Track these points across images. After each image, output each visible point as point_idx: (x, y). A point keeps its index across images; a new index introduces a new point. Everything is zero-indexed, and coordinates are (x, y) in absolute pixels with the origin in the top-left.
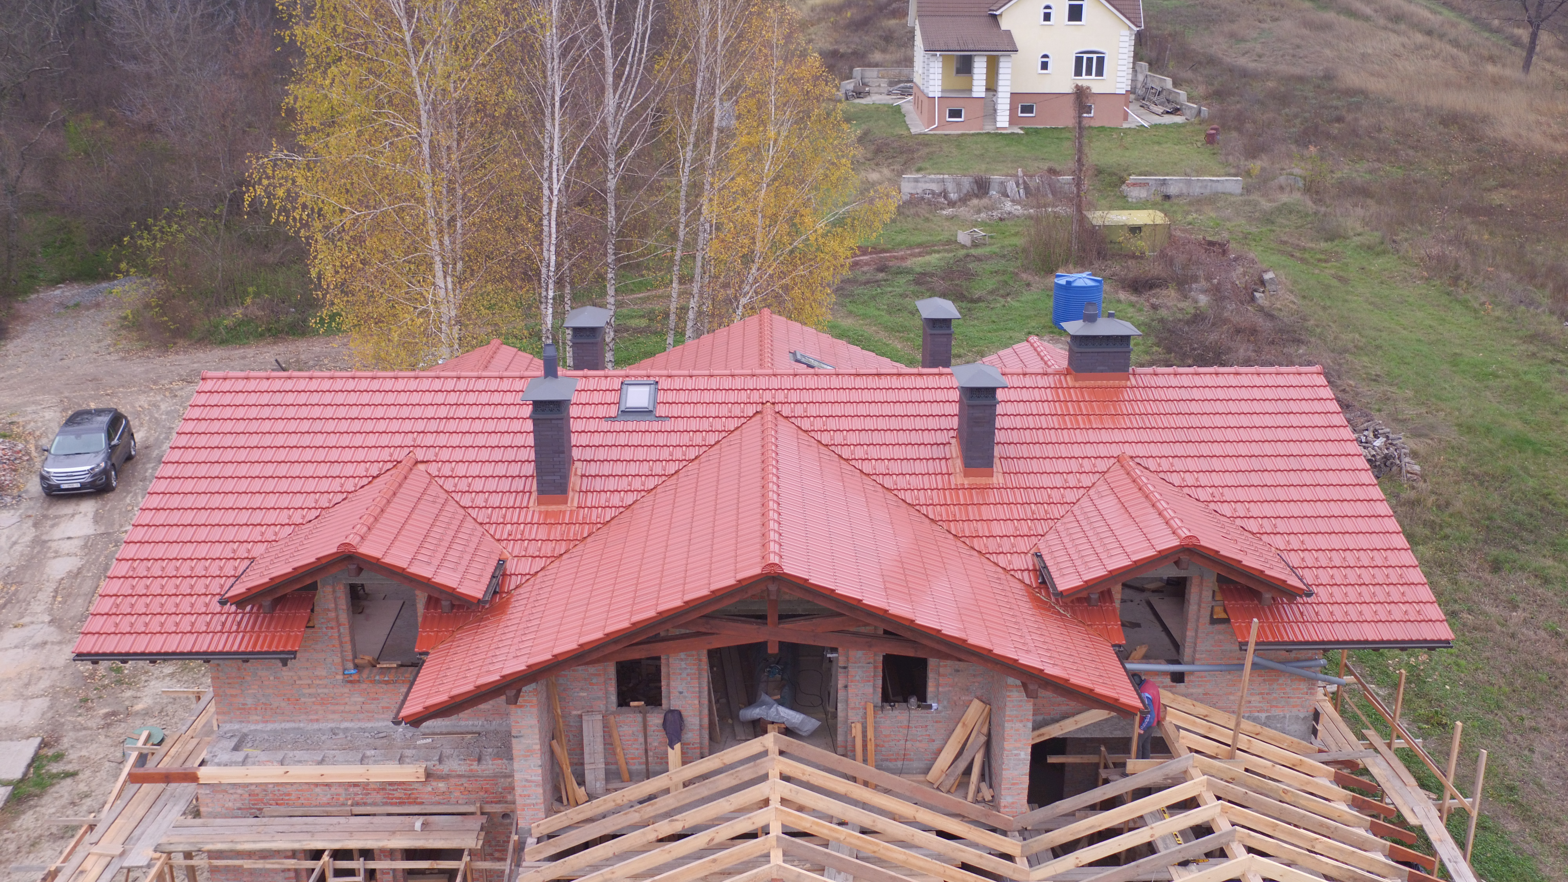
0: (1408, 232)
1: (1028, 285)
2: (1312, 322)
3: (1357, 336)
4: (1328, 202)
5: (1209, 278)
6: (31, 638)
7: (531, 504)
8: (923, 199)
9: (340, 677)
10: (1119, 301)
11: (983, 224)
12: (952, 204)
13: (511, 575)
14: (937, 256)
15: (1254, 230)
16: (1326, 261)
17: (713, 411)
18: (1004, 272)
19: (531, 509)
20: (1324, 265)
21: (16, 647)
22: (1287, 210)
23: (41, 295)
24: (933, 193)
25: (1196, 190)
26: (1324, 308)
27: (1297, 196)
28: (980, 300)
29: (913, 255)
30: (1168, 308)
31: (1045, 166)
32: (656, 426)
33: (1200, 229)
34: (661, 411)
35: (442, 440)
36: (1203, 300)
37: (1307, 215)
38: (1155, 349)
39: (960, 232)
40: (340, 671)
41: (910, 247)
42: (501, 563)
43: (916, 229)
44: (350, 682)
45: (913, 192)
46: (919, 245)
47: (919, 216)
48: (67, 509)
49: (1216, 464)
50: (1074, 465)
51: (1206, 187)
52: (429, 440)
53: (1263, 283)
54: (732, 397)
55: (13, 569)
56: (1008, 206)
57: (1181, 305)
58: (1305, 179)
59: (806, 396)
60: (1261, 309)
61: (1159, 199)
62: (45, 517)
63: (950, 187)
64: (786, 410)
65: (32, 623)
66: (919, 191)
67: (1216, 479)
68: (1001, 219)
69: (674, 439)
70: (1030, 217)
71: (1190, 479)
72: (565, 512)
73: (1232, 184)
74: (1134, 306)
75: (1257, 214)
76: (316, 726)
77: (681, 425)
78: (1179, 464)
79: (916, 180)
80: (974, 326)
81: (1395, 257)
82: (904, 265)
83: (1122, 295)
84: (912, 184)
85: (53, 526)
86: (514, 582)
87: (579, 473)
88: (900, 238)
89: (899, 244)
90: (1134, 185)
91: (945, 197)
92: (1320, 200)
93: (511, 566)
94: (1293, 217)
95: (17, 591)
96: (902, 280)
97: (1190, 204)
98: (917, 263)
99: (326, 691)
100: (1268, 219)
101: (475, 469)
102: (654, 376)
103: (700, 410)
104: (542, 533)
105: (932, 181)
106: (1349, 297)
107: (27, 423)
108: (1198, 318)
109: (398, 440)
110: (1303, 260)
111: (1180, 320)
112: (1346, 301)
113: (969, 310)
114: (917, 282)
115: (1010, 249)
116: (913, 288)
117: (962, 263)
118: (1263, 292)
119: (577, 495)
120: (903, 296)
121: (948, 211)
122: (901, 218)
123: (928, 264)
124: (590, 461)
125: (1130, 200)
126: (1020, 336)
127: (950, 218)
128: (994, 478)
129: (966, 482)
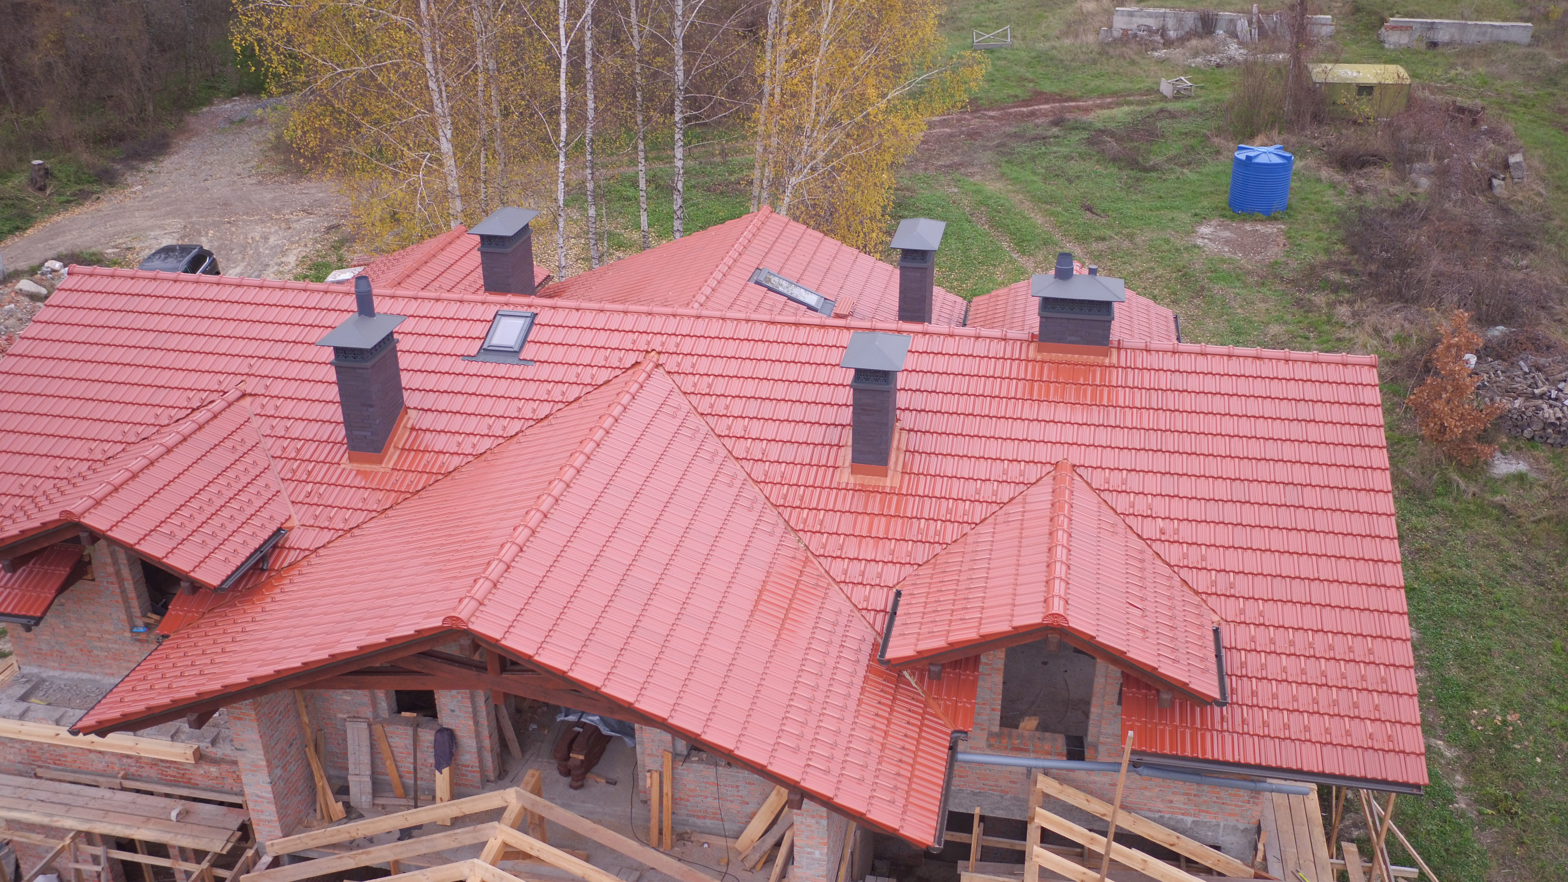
1: (1218, 152)
2: (1556, 222)
5: (1439, 158)
7: (343, 460)
8: (1135, 35)
9: (128, 634)
10: (1319, 180)
11: (1198, 70)
12: (1168, 43)
13: (290, 548)
14: (1126, 108)
15: (1530, 92)
17: (586, 356)
18: (1195, 134)
19: (342, 466)
23: (213, 108)
24: (1149, 29)
25: (1472, 37)
28: (1153, 169)
29: (1100, 107)
30: (1376, 192)
32: (516, 371)
34: (529, 352)
35: (280, 369)
36: (1425, 183)
38: (1339, 246)
39: (1164, 80)
40: (128, 628)
41: (1102, 96)
42: (279, 534)
43: (1116, 73)
44: (139, 640)
45: (1125, 27)
46: (1114, 94)
47: (1125, 58)
49: (1185, 487)
50: (995, 470)
51: (1484, 34)
52: (267, 368)
53: (1506, 166)
54: (614, 340)
57: (1395, 189)
59: (700, 346)
60: (1496, 201)
61: (1423, 46)
63: (1170, 23)
64: (671, 363)
66: (1134, 26)
68: (1218, 66)
69: (530, 390)
70: (1253, 65)
71: (1140, 504)
72: (377, 473)
73: (1519, 30)
74: (1335, 188)
75: (1539, 72)
77: (544, 372)
78: (1133, 482)
79: (1131, 14)
80: (1135, 201)
82: (1085, 118)
83: (1325, 173)
84: (1126, 19)
87: (409, 426)
88: (1095, 83)
89: (1091, 92)
90: (1394, 28)
91: (1162, 36)
93: (292, 538)
96: (1075, 137)
97: (1458, 55)
98: (1099, 117)
99: (116, 646)
100: (1551, 79)
101: (301, 409)
102: (536, 307)
103: (572, 355)
104: (344, 496)
105: (1150, 15)
108: (1406, 209)
109: (234, 365)
111: (1383, 211)
113: (1138, 180)
114: (1090, 142)
115: (1213, 104)
116: (1083, 148)
117: (1151, 120)
118: (1504, 179)
119: (398, 452)
120: (1068, 158)
121: (1161, 53)
122: (1103, 59)
123: (1113, 119)
124: (426, 411)
125: (1387, 46)
126: (1184, 217)
127: (1161, 61)
128: (888, 479)
129: (852, 480)
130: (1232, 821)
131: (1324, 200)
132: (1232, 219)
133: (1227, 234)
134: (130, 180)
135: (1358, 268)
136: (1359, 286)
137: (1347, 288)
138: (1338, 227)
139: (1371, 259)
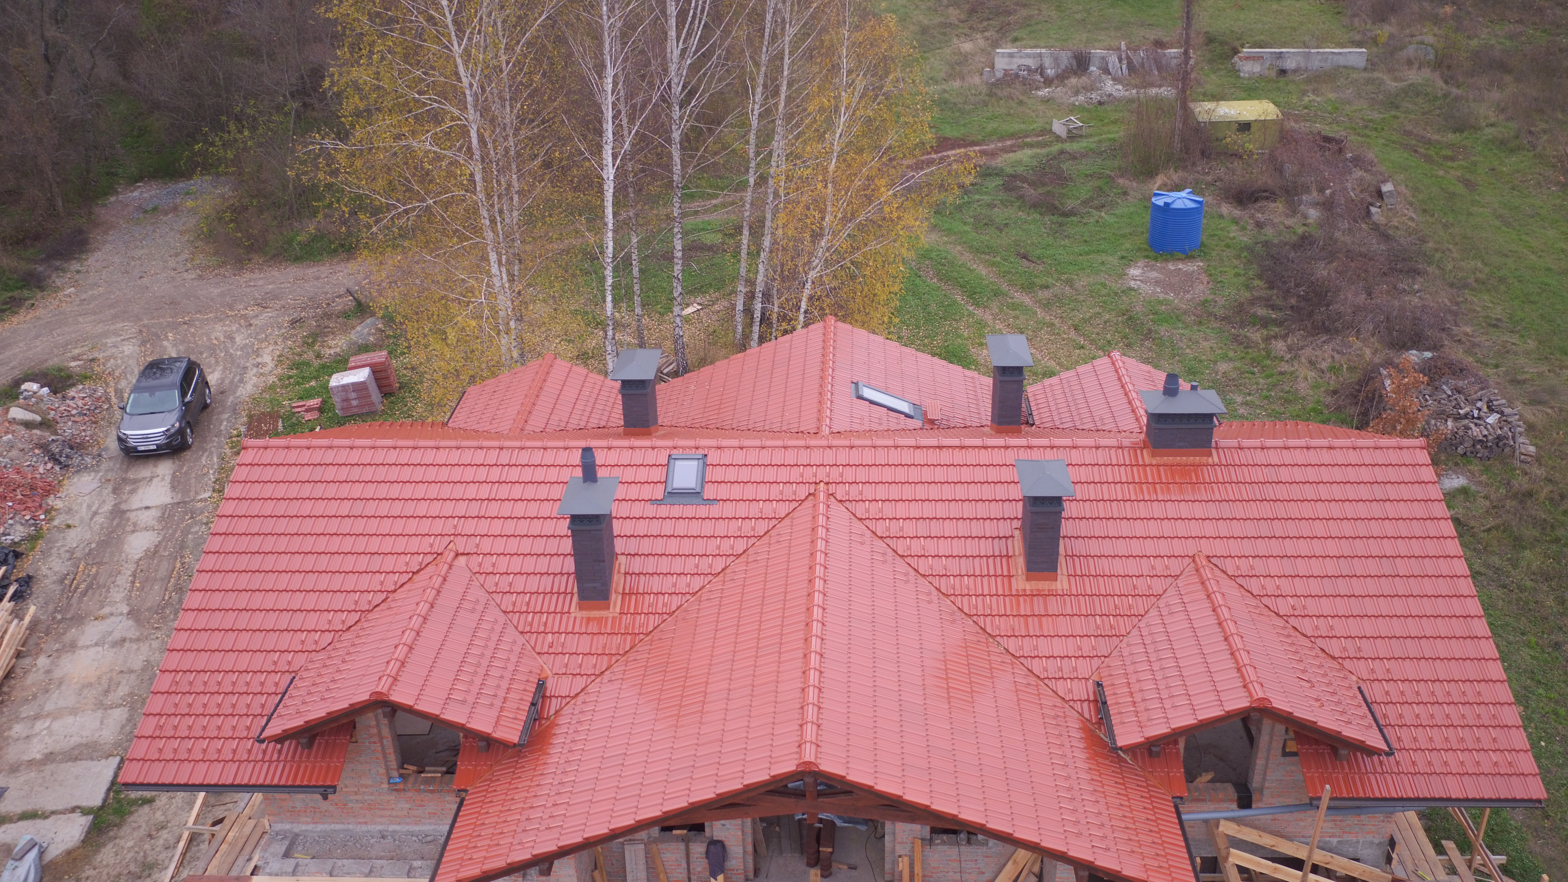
0: (1547, 122)
1: (1125, 193)
2: (1431, 245)
3: (1479, 264)
4: (1461, 79)
5: (1321, 190)
6: (110, 633)
7: (573, 609)
8: (1017, 76)
9: (385, 786)
10: (1221, 216)
11: (1081, 109)
12: (1048, 82)
13: (550, 697)
14: (1029, 152)
15: (1376, 116)
16: (1452, 159)
17: (762, 492)
18: (1100, 176)
19: (573, 615)
20: (1449, 164)
21: (96, 644)
22: (1413, 91)
23: (121, 197)
24: (1029, 69)
25: (1316, 64)
26: (1446, 226)
27: (1426, 73)
28: (1071, 213)
29: (1005, 150)
30: (1274, 225)
31: (1152, 35)
32: (702, 511)
33: (1316, 115)
34: (710, 492)
35: (483, 527)
36: (1313, 214)
37: (1436, 98)
38: (1257, 282)
39: (1055, 121)
40: (385, 780)
41: (1002, 139)
42: (541, 685)
43: (1009, 115)
44: (396, 790)
45: (1006, 68)
46: (1012, 136)
47: (1012, 99)
48: (144, 471)
49: (1302, 567)
50: (1145, 566)
51: (1326, 60)
52: (470, 527)
53: (1380, 195)
54: (783, 475)
55: (93, 546)
56: (1110, 87)
57: (1289, 222)
58: (1437, 52)
59: (862, 475)
60: (1376, 227)
61: (1273, 74)
62: (125, 480)
63: (1047, 62)
64: (840, 492)
65: (112, 614)
66: (1014, 67)
67: (1300, 586)
68: (1100, 103)
69: (721, 528)
70: (1131, 101)
71: (1270, 586)
72: (607, 618)
73: (1356, 56)
74: (1237, 223)
75: (1381, 97)
76: (364, 828)
77: (728, 510)
78: (1259, 566)
79: (1011, 55)
80: (1064, 247)
81: (1531, 154)
82: (993, 163)
83: (1225, 209)
84: (1006, 60)
85: (133, 492)
86: (554, 704)
87: (622, 571)
88: (991, 126)
89: (991, 135)
90: (1247, 58)
91: (1041, 74)
92: (1452, 78)
93: (551, 686)
94: (1420, 100)
95: (97, 572)
96: (991, 184)
97: (1308, 81)
98: (1006, 162)
99: (372, 797)
100: (1392, 103)
101: (516, 564)
102: (703, 448)
103: (750, 492)
104: (585, 643)
105: (1028, 56)
106: (1474, 209)
107: (108, 359)
108: (1305, 241)
109: (438, 526)
110: (1428, 159)
111: (1286, 244)
112: (1470, 214)
113: (1061, 225)
114: (1007, 187)
115: (1107, 144)
116: (1002, 195)
117: (1056, 162)
118: (1380, 207)
119: (620, 597)
120: (991, 206)
121: (1044, 92)
122: (993, 100)
123: (1020, 162)
124: (634, 555)
125: (1242, 75)
126: (1113, 260)
127: (1046, 101)
128: (1059, 582)
129: (1028, 587)
130: (1369, 838)
131: (1232, 235)
132: (1156, 259)
133: (1154, 274)
134: (58, 282)
135: (1279, 302)
136: (1286, 320)
137: (1275, 322)
138: (1250, 262)
139: (1287, 293)
